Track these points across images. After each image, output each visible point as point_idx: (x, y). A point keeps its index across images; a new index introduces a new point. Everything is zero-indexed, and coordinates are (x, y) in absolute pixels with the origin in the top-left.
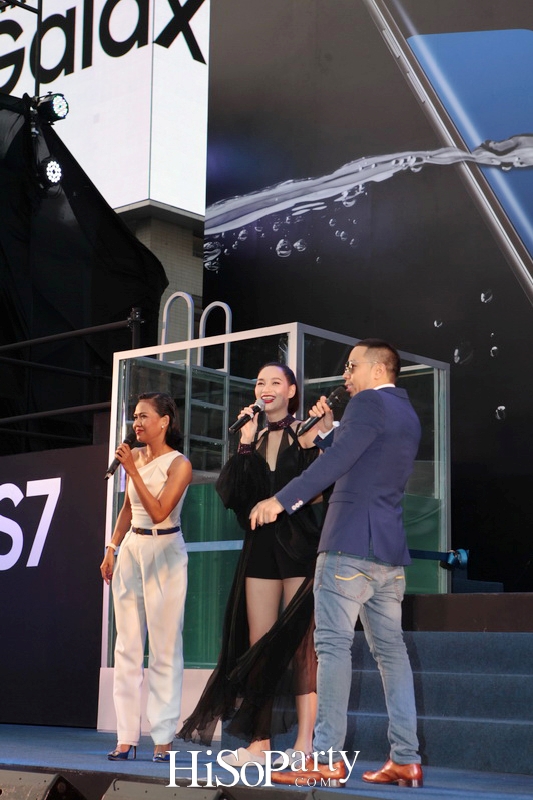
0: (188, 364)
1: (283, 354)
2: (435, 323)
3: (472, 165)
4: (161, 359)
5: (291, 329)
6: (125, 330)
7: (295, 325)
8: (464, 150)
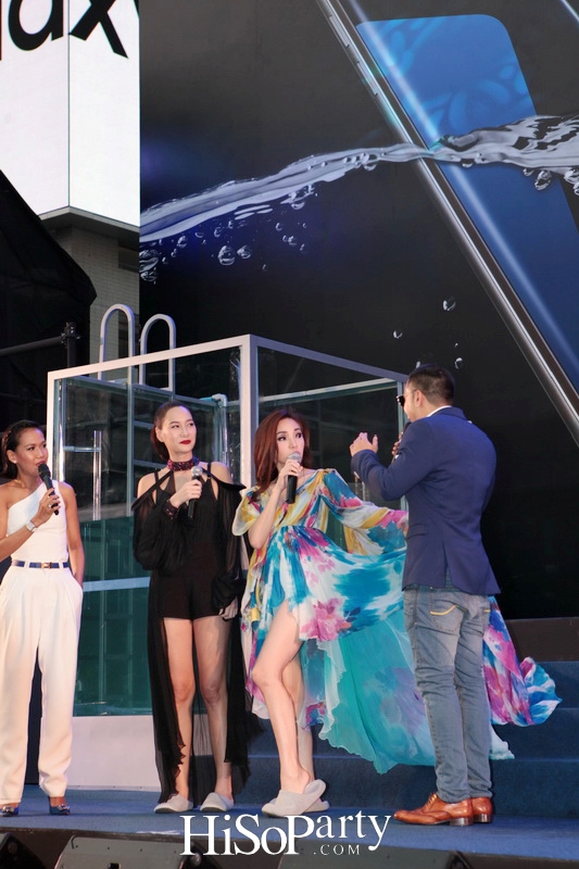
0: (130, 383)
1: (235, 369)
2: (395, 334)
3: (430, 162)
4: (99, 378)
5: (243, 342)
6: (60, 347)
7: (247, 338)
8: (421, 146)
